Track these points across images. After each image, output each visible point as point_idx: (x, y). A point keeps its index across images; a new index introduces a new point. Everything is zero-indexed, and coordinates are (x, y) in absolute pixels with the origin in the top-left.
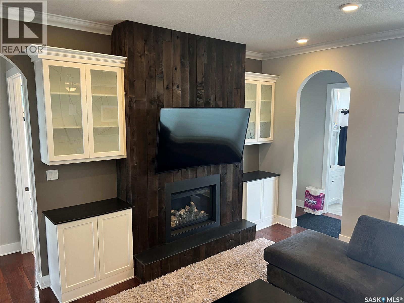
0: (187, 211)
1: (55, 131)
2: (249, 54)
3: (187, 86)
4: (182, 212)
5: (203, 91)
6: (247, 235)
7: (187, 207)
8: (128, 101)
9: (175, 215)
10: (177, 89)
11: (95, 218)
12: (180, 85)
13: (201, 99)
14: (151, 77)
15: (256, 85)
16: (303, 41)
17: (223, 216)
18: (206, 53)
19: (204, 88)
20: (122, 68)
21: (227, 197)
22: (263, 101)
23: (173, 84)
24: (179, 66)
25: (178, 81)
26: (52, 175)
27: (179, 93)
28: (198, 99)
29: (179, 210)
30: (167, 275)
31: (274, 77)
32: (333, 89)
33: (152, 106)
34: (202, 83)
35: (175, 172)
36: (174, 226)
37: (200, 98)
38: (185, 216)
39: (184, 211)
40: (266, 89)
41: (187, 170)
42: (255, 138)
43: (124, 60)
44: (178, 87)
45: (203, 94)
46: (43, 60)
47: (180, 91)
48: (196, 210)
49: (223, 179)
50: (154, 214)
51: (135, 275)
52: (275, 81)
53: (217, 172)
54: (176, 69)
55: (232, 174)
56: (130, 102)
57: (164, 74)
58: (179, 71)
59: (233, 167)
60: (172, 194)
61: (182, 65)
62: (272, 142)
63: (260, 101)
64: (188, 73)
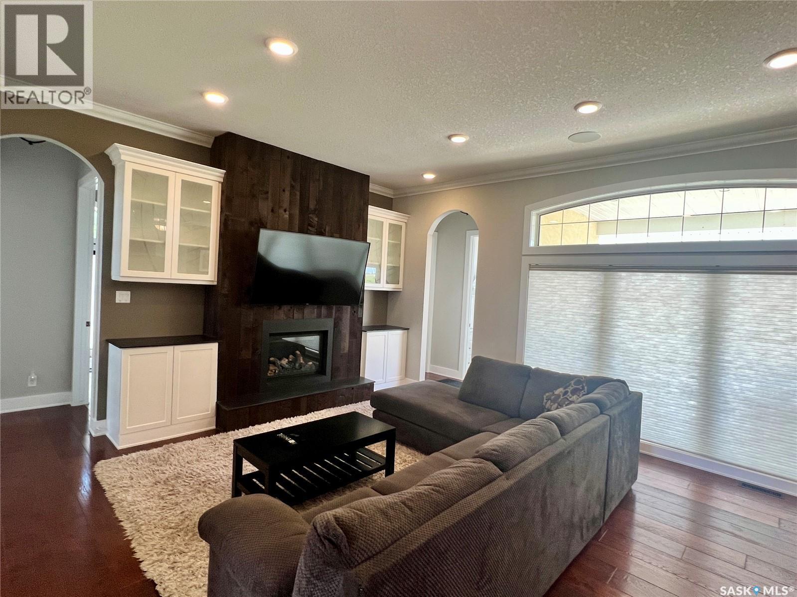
0: (291, 361)
1: (132, 243)
2: (373, 188)
3: (296, 212)
4: (284, 362)
5: (316, 219)
6: (362, 393)
7: (291, 356)
8: (223, 219)
9: (274, 363)
10: (284, 213)
11: (171, 348)
12: (288, 209)
13: (314, 227)
14: (254, 196)
15: (383, 222)
16: (429, 176)
17: (335, 370)
18: (321, 179)
19: (317, 217)
20: (219, 182)
21: (342, 347)
22: (391, 241)
23: (280, 207)
24: (288, 189)
25: (286, 205)
26: (123, 297)
27: (287, 218)
28: (310, 228)
29: (280, 359)
30: (256, 426)
31: (406, 216)
32: (472, 237)
33: (253, 228)
34: (315, 210)
35: (276, 308)
36: (271, 375)
37: (312, 226)
38: (287, 366)
39: (287, 360)
40: (395, 229)
41: (291, 308)
42: (380, 283)
43: (222, 173)
44: (285, 211)
45: (316, 223)
46: (126, 162)
47: (287, 216)
48: (302, 361)
49: (336, 325)
50: (246, 354)
51: (216, 426)
52: (406, 221)
53: (329, 316)
54: (284, 191)
55: (348, 321)
56: (225, 219)
57: (270, 195)
58: (287, 193)
59: (351, 312)
60: (271, 335)
61: (292, 187)
62: (401, 290)
63: (387, 241)
64: (298, 197)
